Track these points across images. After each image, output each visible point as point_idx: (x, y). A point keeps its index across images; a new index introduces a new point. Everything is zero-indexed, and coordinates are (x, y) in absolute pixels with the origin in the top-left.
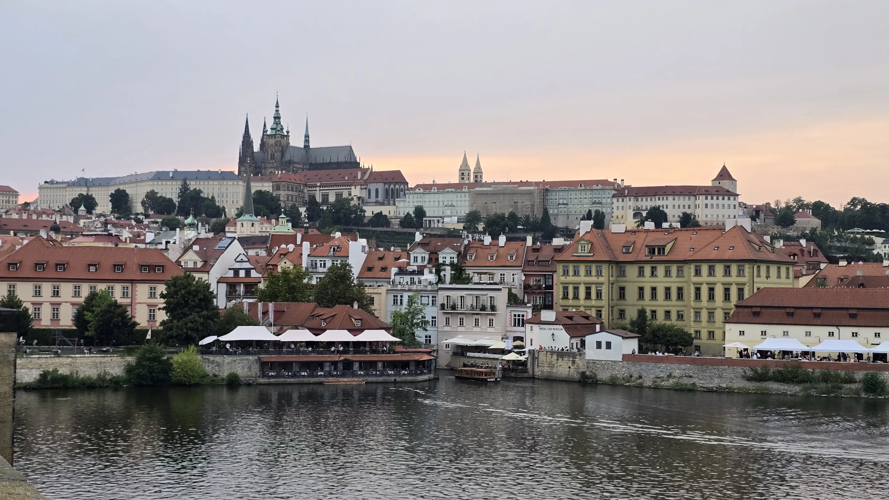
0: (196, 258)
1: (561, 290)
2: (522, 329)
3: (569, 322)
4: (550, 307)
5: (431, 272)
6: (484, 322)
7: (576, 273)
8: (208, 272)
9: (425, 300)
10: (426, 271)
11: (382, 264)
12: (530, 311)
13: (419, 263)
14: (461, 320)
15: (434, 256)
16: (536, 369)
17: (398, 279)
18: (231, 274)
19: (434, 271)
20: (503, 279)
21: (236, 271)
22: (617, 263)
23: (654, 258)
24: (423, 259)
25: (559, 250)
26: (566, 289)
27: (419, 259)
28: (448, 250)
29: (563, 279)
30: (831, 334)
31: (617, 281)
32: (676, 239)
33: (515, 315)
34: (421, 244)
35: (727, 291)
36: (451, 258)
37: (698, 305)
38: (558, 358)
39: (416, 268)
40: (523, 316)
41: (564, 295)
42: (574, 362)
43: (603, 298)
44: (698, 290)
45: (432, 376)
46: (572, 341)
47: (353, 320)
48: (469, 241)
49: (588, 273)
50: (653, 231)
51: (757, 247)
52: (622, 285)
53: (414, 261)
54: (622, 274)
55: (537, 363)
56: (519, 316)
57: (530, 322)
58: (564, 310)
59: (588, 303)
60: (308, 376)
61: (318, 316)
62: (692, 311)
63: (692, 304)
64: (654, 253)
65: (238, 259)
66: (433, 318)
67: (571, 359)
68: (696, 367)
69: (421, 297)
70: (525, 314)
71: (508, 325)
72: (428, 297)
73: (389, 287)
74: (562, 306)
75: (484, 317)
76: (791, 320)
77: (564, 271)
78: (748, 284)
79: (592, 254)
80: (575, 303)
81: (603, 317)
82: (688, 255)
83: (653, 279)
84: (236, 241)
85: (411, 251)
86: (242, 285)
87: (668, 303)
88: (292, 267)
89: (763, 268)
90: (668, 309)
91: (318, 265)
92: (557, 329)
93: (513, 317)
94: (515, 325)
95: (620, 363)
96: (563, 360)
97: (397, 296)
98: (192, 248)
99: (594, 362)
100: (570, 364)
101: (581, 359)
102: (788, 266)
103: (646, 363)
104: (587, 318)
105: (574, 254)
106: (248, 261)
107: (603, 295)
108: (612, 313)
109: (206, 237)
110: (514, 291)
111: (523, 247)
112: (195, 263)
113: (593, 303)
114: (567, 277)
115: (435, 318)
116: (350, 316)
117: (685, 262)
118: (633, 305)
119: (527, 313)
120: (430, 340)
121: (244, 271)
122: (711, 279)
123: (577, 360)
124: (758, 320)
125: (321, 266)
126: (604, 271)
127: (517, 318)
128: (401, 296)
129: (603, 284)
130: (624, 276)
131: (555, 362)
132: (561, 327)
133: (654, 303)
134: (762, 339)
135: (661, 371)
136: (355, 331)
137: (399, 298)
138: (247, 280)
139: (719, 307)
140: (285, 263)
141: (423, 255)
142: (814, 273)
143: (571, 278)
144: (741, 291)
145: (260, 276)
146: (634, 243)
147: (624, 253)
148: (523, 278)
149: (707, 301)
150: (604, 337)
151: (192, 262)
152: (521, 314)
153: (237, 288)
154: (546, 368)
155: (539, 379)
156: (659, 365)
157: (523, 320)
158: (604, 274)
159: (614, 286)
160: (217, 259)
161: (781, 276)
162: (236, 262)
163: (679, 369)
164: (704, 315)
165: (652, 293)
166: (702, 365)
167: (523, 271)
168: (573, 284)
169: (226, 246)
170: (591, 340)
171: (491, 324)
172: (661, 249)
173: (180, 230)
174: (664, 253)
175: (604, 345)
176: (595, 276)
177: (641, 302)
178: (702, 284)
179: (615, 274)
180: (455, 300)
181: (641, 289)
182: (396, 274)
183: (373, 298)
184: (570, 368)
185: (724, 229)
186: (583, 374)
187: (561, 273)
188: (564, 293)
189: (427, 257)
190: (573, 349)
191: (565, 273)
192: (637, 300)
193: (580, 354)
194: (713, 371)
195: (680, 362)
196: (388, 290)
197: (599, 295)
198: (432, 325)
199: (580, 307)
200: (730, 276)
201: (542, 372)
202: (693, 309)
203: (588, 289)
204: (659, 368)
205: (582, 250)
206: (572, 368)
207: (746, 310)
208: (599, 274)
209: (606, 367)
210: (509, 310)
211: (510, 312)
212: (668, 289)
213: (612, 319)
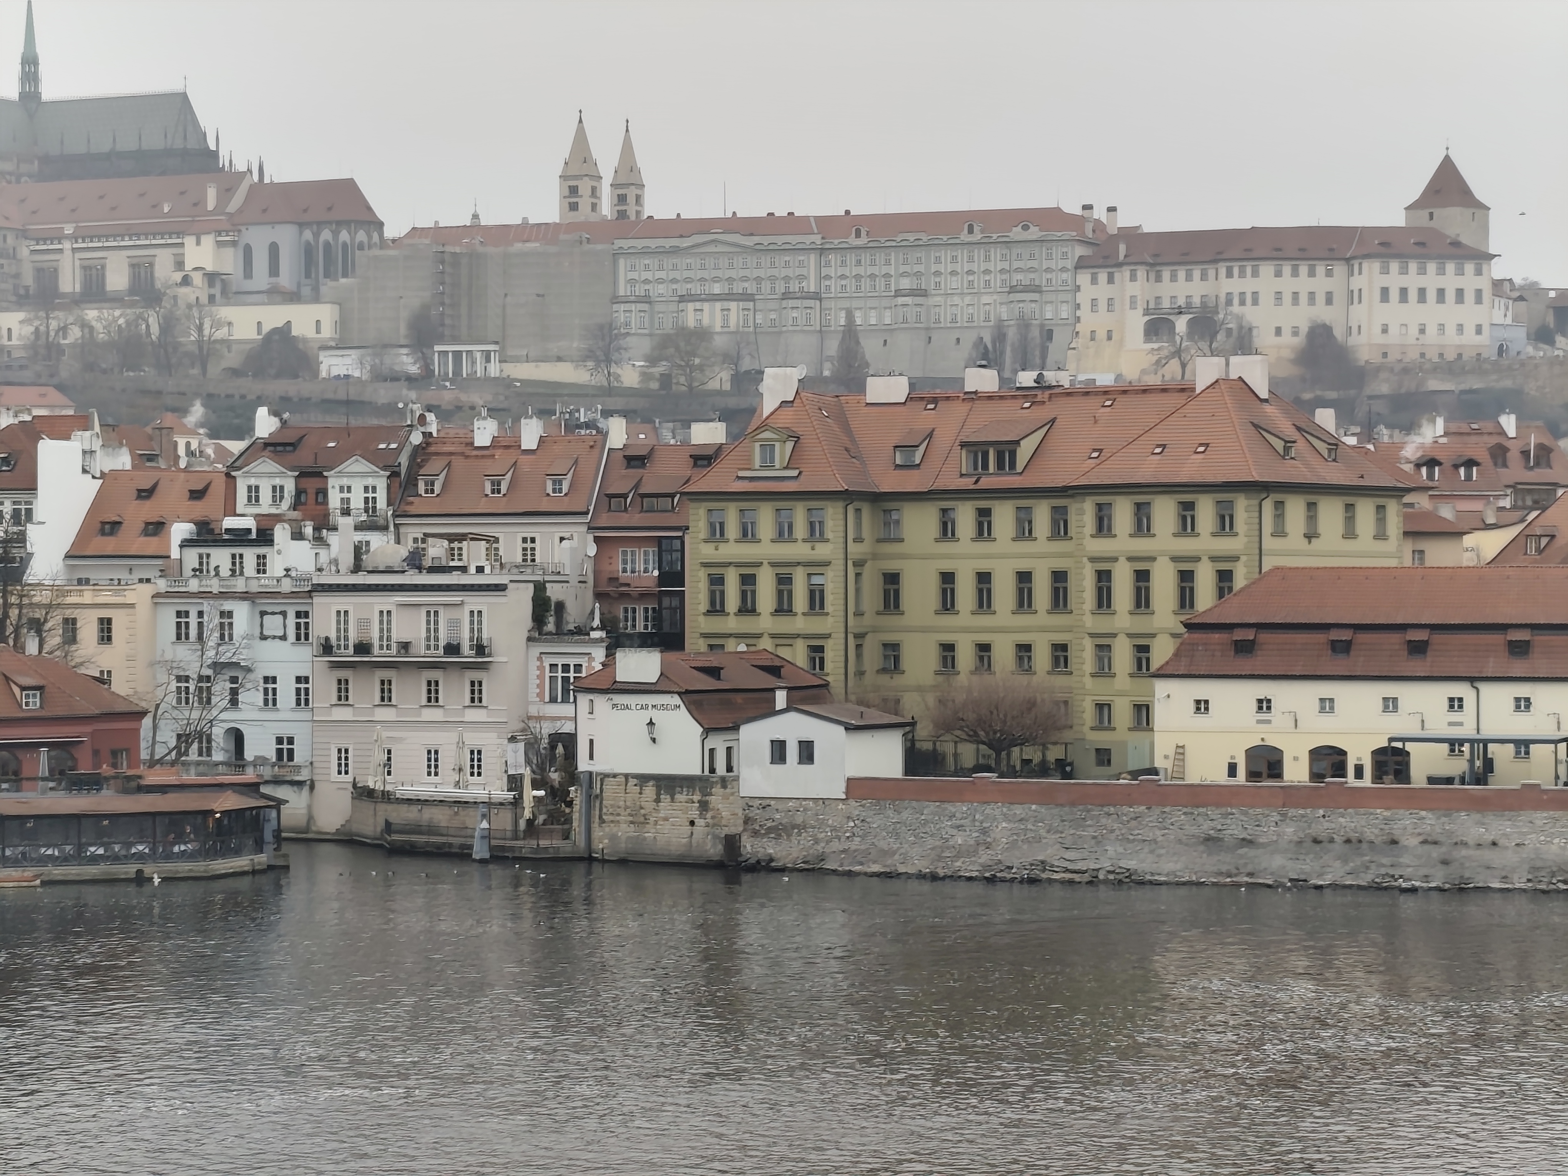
1: (705, 585)
2: (567, 710)
3: (706, 683)
5: (297, 536)
6: (455, 692)
7: (747, 534)
9: (273, 625)
10: (281, 533)
11: (149, 511)
12: (599, 654)
13: (266, 506)
14: (386, 685)
15: (311, 484)
16: (597, 832)
17: (191, 557)
19: (309, 530)
20: (529, 556)
22: (877, 498)
23: (985, 482)
24: (278, 492)
25: (705, 458)
26: (717, 581)
27: (266, 495)
28: (357, 465)
29: (708, 551)
30: (1456, 704)
31: (875, 557)
32: (1053, 421)
33: (553, 667)
34: (274, 447)
35: (1185, 578)
36: (366, 489)
37: (1103, 624)
38: (658, 794)
39: (248, 523)
40: (578, 668)
41: (713, 603)
42: (704, 806)
43: (828, 608)
44: (1104, 577)
45: (262, 859)
46: (710, 743)
47: (16, 690)
48: (427, 435)
49: (784, 531)
50: (990, 397)
51: (1279, 445)
52: (892, 566)
53: (249, 498)
54: (891, 531)
55: (597, 813)
56: (566, 668)
57: (594, 686)
58: (711, 647)
59: (785, 625)
62: (1090, 644)
63: (1090, 622)
64: (985, 466)
66: (299, 680)
67: (696, 798)
68: (1056, 811)
69: (263, 614)
70: (583, 662)
71: (533, 695)
72: (284, 614)
73: (162, 585)
74: (705, 636)
75: (454, 675)
76: (1341, 665)
77: (712, 526)
78: (1243, 558)
79: (795, 473)
80: (746, 625)
81: (829, 666)
82: (1081, 472)
83: (982, 547)
85: (239, 469)
87: (1024, 619)
89: (1295, 508)
90: (1024, 638)
92: (665, 707)
93: (548, 674)
94: (551, 698)
95: (841, 806)
96: (673, 800)
97: (187, 614)
99: (765, 803)
100: (694, 813)
101: (726, 797)
102: (1381, 501)
103: (914, 804)
104: (776, 669)
105: (741, 474)
107: (829, 598)
108: (859, 656)
110: (554, 592)
111: (596, 451)
113: (799, 624)
114: (722, 546)
115: (307, 680)
116: (7, 678)
118: (924, 630)
119: (591, 659)
120: (291, 752)
122: (1142, 545)
123: (716, 799)
124: (1246, 665)
126: (829, 524)
127: (560, 674)
128: (201, 614)
129: (827, 564)
130: (897, 538)
131: (649, 806)
132: (676, 700)
133: (984, 620)
134: (1259, 722)
135: (959, 827)
136: (22, 725)
137: (193, 620)
139: (1162, 630)
141: (278, 481)
142: (1522, 520)
143: (732, 550)
144: (1225, 577)
146: (930, 435)
147: (898, 467)
148: (592, 550)
149: (1131, 613)
150: (794, 726)
152: (572, 661)
154: (624, 826)
155: (604, 861)
156: (950, 808)
157: (576, 679)
158: (829, 534)
159: (866, 570)
161: (1357, 531)
163: (1006, 817)
164: (1122, 653)
165: (980, 591)
166: (1073, 804)
167: (591, 529)
168: (738, 565)
170: (755, 736)
171: (475, 698)
172: (1007, 453)
174: (1013, 465)
175: (792, 752)
176: (804, 540)
177: (947, 620)
178: (1115, 559)
179: (866, 533)
180: (363, 624)
181: (948, 578)
182: (186, 544)
183: (109, 621)
184: (692, 823)
185: (1193, 390)
186: (731, 843)
187: (703, 535)
188: (712, 594)
189: (290, 486)
190: (712, 770)
191: (713, 533)
192: (937, 613)
193: (724, 782)
194: (1104, 821)
195: (1012, 798)
196: (157, 595)
197: (816, 599)
198: (298, 703)
199: (759, 636)
200: (1194, 533)
201: (613, 838)
202: (1092, 635)
203: (784, 582)
204: (952, 816)
205: (763, 459)
206: (700, 822)
207: (1216, 636)
208: (815, 532)
209: (799, 819)
210: (537, 649)
211: (540, 659)
212: (1024, 577)
213: (860, 673)
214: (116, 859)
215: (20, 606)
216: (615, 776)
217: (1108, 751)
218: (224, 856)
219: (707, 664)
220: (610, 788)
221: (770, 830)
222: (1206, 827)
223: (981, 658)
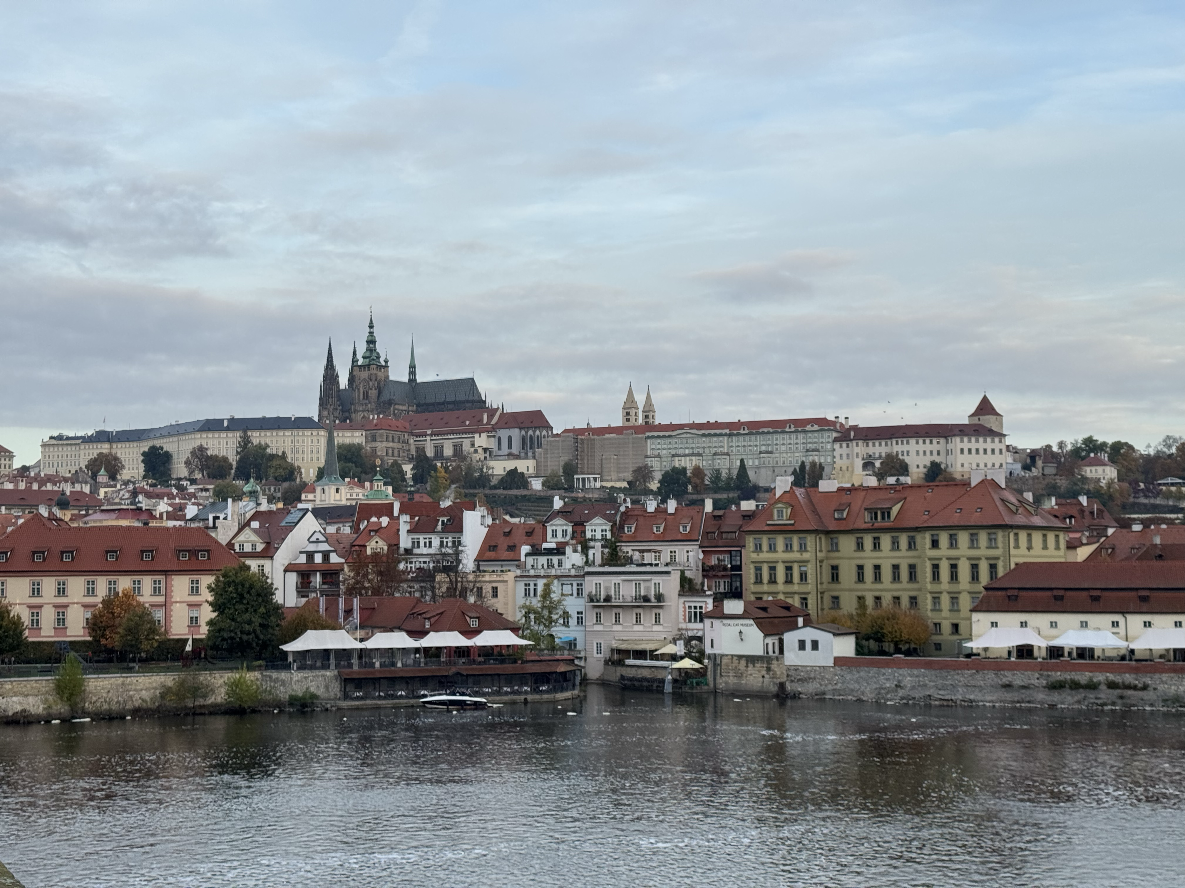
0: (254, 538)
1: (752, 571)
2: (699, 626)
3: (762, 614)
4: (737, 595)
5: (575, 551)
6: (648, 618)
7: (772, 548)
8: (272, 558)
9: (567, 589)
10: (569, 550)
11: (508, 540)
12: (710, 601)
13: (560, 538)
14: (618, 616)
15: (579, 529)
16: (719, 680)
17: (530, 560)
18: (303, 559)
19: (579, 548)
20: (673, 558)
21: (310, 555)
22: (827, 533)
23: (876, 525)
24: (565, 533)
25: (748, 516)
26: (758, 569)
27: (559, 534)
28: (598, 520)
29: (754, 556)
30: (1115, 624)
31: (827, 558)
32: (905, 499)
33: (690, 607)
34: (562, 513)
35: (975, 567)
36: (602, 531)
37: (936, 588)
38: (747, 664)
39: (554, 546)
40: (701, 607)
41: (757, 578)
42: (768, 669)
43: (809, 581)
44: (936, 567)
45: (576, 693)
46: (766, 641)
47: (468, 619)
48: (627, 507)
49: (788, 548)
50: (875, 489)
51: (1014, 508)
52: (835, 562)
53: (552, 535)
54: (834, 548)
55: (719, 671)
56: (695, 608)
57: (711, 616)
58: (756, 598)
59: (790, 588)
60: (406, 697)
61: (421, 614)
62: (929, 596)
63: (929, 586)
64: (876, 518)
65: (313, 539)
66: (578, 613)
67: (765, 665)
68: (933, 672)
69: (562, 585)
70: (703, 605)
71: (681, 620)
72: (572, 585)
73: (519, 572)
74: (753, 593)
75: (648, 611)
76: (1059, 606)
77: (756, 545)
78: (1002, 558)
79: (792, 522)
80: (772, 588)
81: (810, 606)
82: (922, 520)
83: (876, 554)
84: (309, 515)
85: (548, 522)
86: (318, 574)
87: (896, 586)
88: (386, 548)
89: (1023, 536)
90: (896, 594)
91: (422, 544)
92: (747, 625)
93: (687, 610)
94: (690, 621)
95: (832, 670)
96: (754, 667)
97: (529, 585)
98: (249, 525)
99: (796, 668)
100: (764, 672)
101: (778, 665)
102: (1057, 533)
103: (865, 668)
104: (788, 608)
105: (769, 522)
106: (327, 541)
107: (809, 577)
108: (822, 602)
109: (269, 509)
110: (688, 574)
111: (700, 514)
112: (254, 546)
113: (796, 588)
114: (760, 554)
115: (582, 613)
116: (464, 613)
117: (917, 529)
118: (850, 590)
119: (706, 603)
120: (575, 645)
121: (320, 555)
122: (953, 553)
123: (774, 666)
124: (1015, 606)
125: (425, 546)
126: (809, 544)
127: (693, 610)
128: (535, 585)
129: (808, 561)
130: (837, 550)
131: (743, 669)
132: (751, 622)
133: (878, 586)
135: (888, 679)
136: (469, 633)
137: (532, 587)
138: (325, 567)
139: (964, 591)
140: (377, 542)
141: (565, 528)
142: (1098, 541)
143: (765, 556)
144: (993, 567)
145: (343, 561)
146: (849, 505)
148: (701, 556)
149: (949, 583)
150: (809, 634)
151: (250, 545)
152: (698, 605)
153: (312, 579)
154: (731, 678)
155: (722, 693)
156: (883, 670)
157: (701, 613)
158: (809, 549)
159: (824, 564)
160: (284, 540)
161: (1048, 546)
162: (310, 542)
163: (910, 675)
164: (945, 600)
165: (876, 573)
166: (941, 669)
167: (700, 547)
168: (767, 562)
169: (296, 521)
170: (791, 638)
171: (657, 621)
172: (886, 513)
173: (233, 501)
174: (889, 518)
175: (808, 645)
176: (797, 551)
177: (861, 586)
178: (941, 559)
179: (823, 549)
180: (607, 589)
181: (860, 568)
182: (527, 555)
183: (497, 588)
184: (763, 677)
185: (970, 484)
186: (782, 686)
187: (752, 548)
188: (756, 575)
189: (570, 530)
190: (767, 653)
191: (756, 548)
192: (856, 583)
193: (777, 659)
194: (956, 677)
195: (912, 666)
196: (516, 577)
197: (803, 577)
198: (578, 623)
199: (778, 593)
200: (978, 548)
201: (726, 683)
202: (931, 593)
203: (789, 569)
204: (884, 674)
205: (778, 516)
206: (767, 676)
207: (999, 593)
208: (803, 548)
209: (812, 675)
210: (682, 600)
211: (684, 603)
212: (896, 567)
213: (822, 609)
214: (514, 693)
215: (462, 582)
216: (727, 655)
217: (940, 644)
218: (562, 691)
219: (761, 606)
220: (725, 661)
221: (799, 680)
222: (1005, 681)
223: (876, 603)
